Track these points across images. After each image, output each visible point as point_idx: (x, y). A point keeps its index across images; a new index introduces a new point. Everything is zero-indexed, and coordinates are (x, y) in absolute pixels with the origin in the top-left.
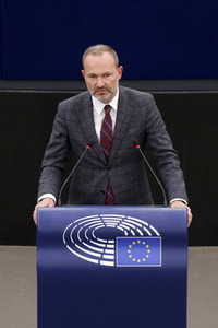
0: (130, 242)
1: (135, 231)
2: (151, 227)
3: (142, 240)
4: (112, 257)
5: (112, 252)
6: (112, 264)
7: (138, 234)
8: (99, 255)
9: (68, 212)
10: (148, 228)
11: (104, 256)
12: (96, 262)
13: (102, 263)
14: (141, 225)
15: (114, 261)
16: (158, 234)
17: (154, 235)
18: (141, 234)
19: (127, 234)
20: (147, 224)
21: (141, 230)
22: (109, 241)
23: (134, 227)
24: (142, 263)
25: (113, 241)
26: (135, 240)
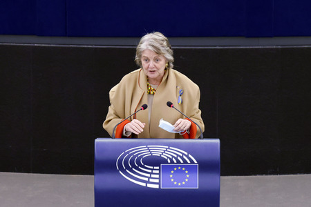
14: (181, 155)
15: (159, 184)
16: (196, 162)
17: (192, 162)
18: (182, 162)
19: (169, 161)
20: (186, 154)
21: (182, 158)
22: (155, 168)
23: (176, 156)
24: (182, 185)
25: (158, 168)
26: (177, 167)
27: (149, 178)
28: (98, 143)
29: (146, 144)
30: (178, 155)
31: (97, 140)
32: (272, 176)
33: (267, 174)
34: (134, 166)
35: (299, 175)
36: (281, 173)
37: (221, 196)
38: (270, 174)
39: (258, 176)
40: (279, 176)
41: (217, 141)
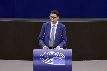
0: (57, 58)
1: (58, 56)
2: (63, 55)
3: (60, 58)
4: (53, 62)
5: (53, 61)
6: (52, 64)
7: (59, 56)
8: (49, 62)
9: (41, 51)
10: (62, 55)
11: (51, 62)
12: (48, 63)
13: (50, 64)
14: (60, 54)
15: (53, 63)
16: (64, 56)
17: (63, 56)
18: (60, 56)
19: (56, 56)
20: (61, 54)
21: (60, 55)
22: (52, 58)
23: (58, 55)
24: (60, 64)
25: (53, 58)
26: (59, 58)
27: (50, 61)
28: (34, 51)
29: (49, 51)
30: (59, 54)
31: (34, 50)
32: (88, 61)
33: (86, 60)
34: (45, 58)
35: (96, 61)
36: (90, 60)
37: (72, 67)
38: (87, 60)
39: (84, 61)
40: (90, 61)
41: (71, 50)
